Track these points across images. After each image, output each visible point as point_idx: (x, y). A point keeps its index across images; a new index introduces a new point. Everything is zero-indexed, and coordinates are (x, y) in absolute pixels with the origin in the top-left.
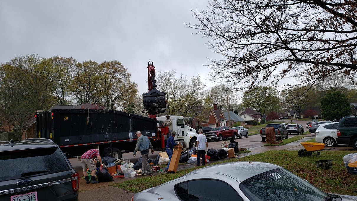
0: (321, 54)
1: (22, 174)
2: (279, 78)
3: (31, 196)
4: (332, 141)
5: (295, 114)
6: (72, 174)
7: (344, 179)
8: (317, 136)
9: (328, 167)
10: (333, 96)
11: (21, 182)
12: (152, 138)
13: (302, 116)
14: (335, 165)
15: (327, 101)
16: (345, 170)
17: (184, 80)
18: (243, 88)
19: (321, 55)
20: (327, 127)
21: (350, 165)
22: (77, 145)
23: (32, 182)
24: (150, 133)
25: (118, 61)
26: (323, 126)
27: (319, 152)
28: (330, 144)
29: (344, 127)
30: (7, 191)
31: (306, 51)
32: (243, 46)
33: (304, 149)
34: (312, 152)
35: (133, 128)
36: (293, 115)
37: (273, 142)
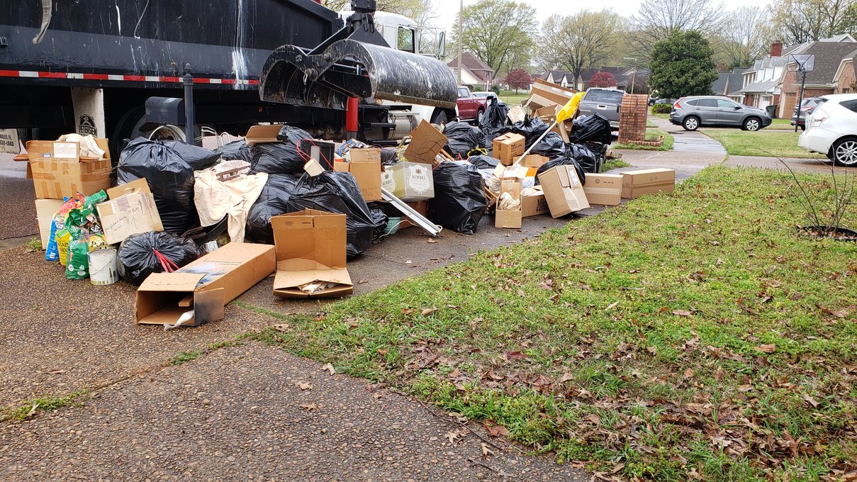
5: (565, 80)
13: (580, 86)
15: (669, 51)
28: (849, 159)
35: (249, 33)
36: (559, 80)
37: (639, 140)
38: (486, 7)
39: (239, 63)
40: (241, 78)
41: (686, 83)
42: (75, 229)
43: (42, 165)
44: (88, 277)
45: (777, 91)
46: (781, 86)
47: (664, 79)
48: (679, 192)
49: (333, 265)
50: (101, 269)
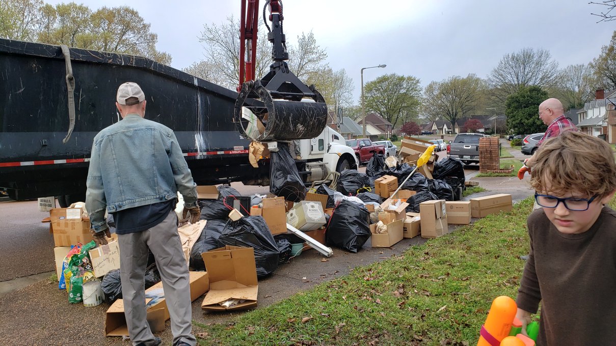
5: (445, 127)
10: (529, 93)
13: (457, 130)
15: (518, 102)
35: (206, 121)
36: (441, 127)
37: (495, 169)
38: (383, 82)
39: (199, 141)
40: (201, 151)
41: (534, 123)
42: (74, 268)
43: (59, 224)
44: (82, 301)
45: (604, 124)
46: (607, 120)
47: (518, 121)
48: (515, 211)
49: (248, 284)
50: (90, 295)
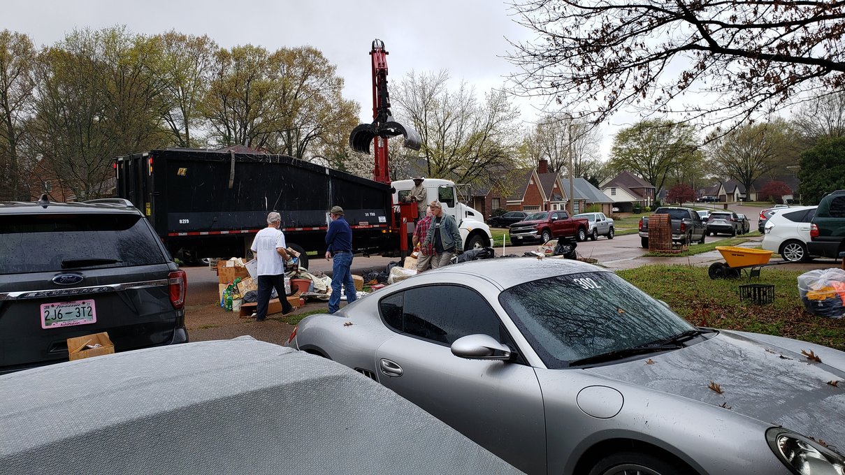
0: (781, 36)
1: (63, 262)
2: (674, 92)
3: (83, 308)
4: (800, 250)
5: (737, 191)
6: (170, 271)
7: (791, 324)
8: (766, 238)
9: (763, 301)
10: (831, 148)
11: (60, 278)
12: (378, 226)
13: (753, 197)
14: (783, 297)
15: (817, 160)
16: (800, 308)
17: (468, 98)
18: (586, 113)
19: (784, 38)
20: (791, 217)
21: (811, 295)
22: (206, 233)
23: (85, 279)
24: (373, 214)
25: (314, 48)
26: (783, 215)
27: (757, 268)
28: (794, 257)
29: (828, 216)
30: (32, 293)
31: (740, 27)
32: (592, 10)
33: (724, 261)
34: (742, 270)
36: (732, 192)
37: (665, 249)
38: (644, 129)
42: (229, 292)
43: (222, 270)
44: (232, 310)
50: (236, 306)
